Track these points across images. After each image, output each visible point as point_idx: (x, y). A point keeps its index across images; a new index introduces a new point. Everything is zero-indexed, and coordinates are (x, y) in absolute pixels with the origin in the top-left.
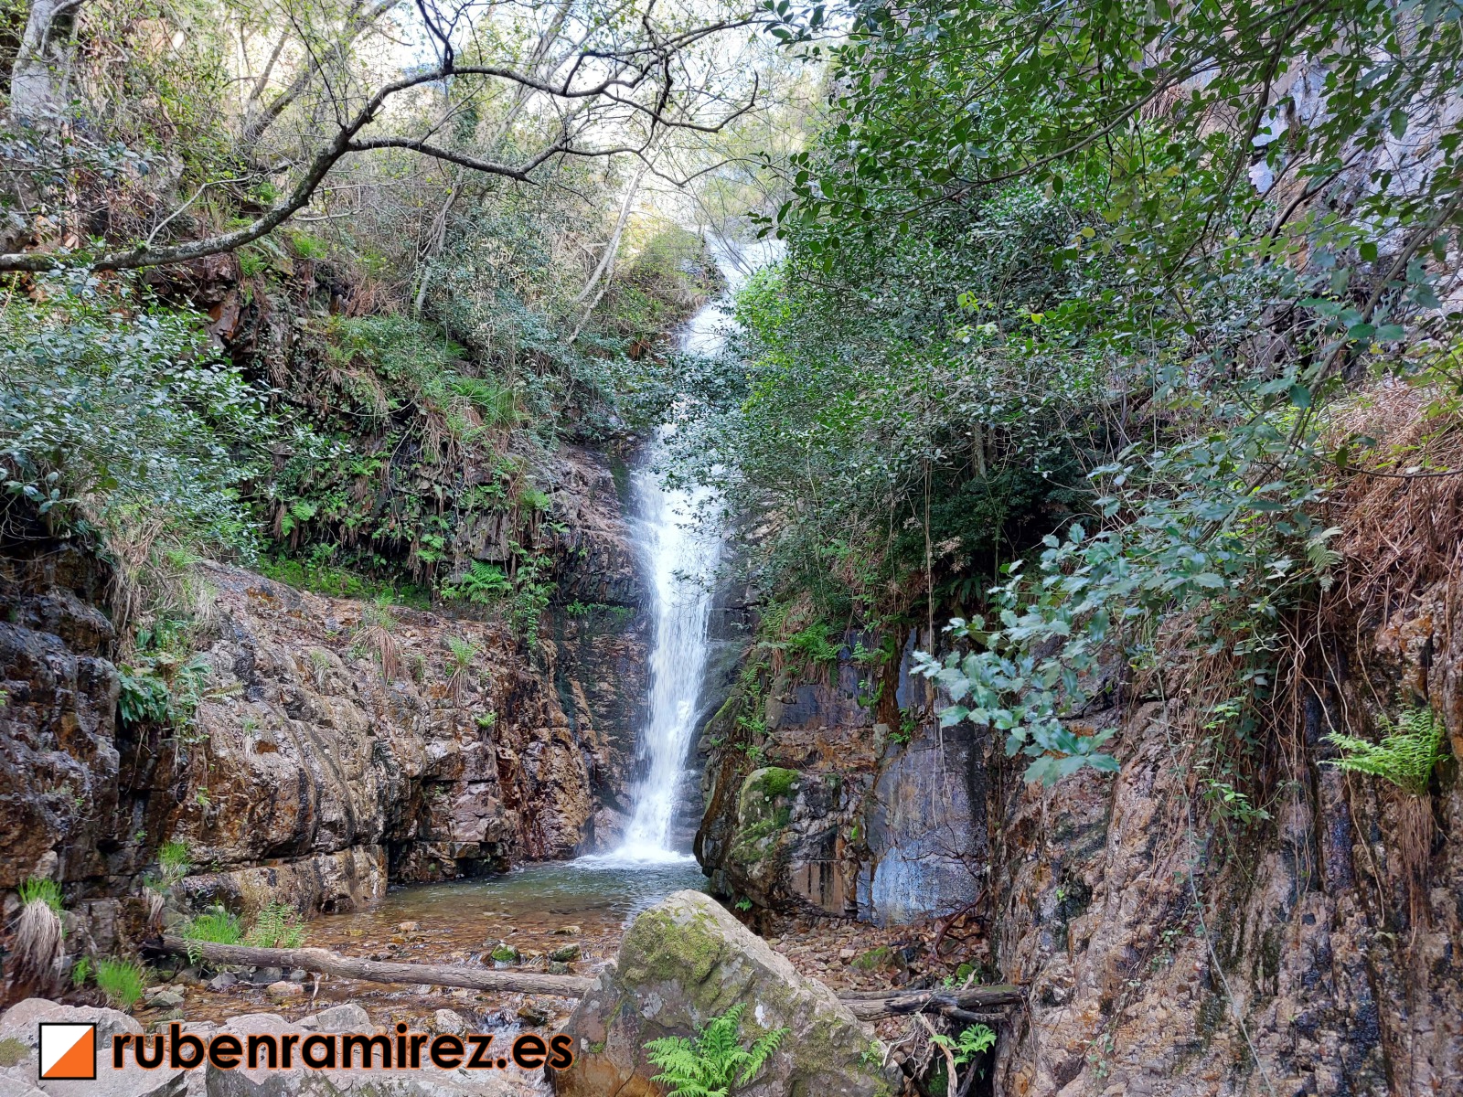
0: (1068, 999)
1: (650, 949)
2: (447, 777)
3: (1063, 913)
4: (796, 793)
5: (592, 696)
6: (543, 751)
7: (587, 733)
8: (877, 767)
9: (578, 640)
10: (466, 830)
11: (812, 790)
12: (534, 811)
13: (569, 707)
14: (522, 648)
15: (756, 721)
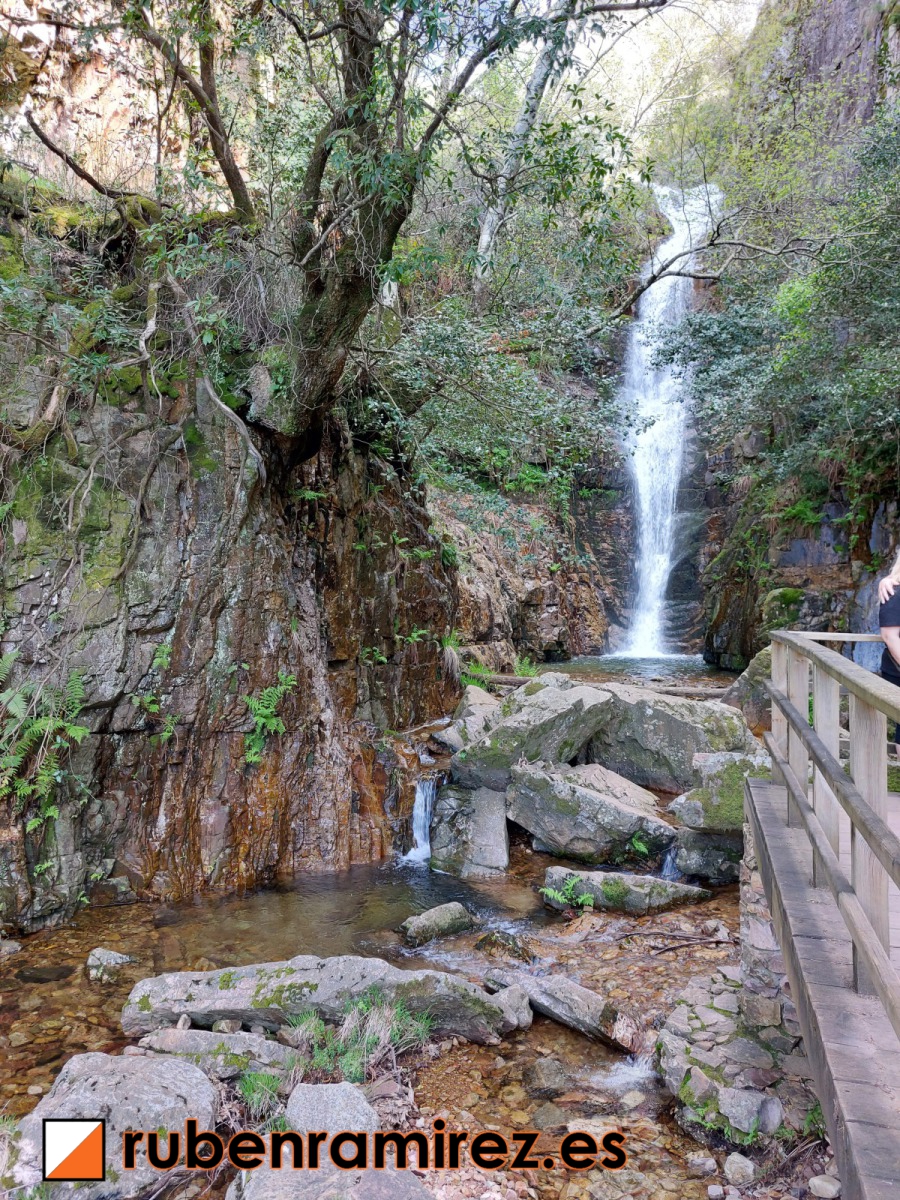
1: (767, 667)
2: (534, 602)
4: (803, 602)
5: (597, 552)
6: (576, 589)
7: (598, 577)
8: (855, 586)
9: (586, 516)
10: (547, 634)
11: (813, 601)
12: (574, 625)
14: (559, 521)
15: (758, 563)
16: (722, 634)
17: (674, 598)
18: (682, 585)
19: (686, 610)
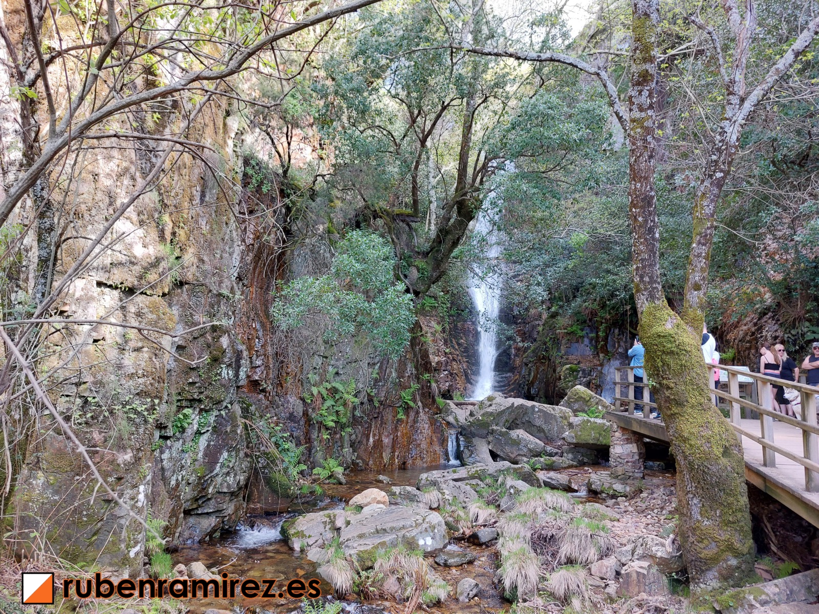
4: (580, 371)
6: (451, 363)
8: (602, 365)
9: (453, 324)
10: (443, 385)
11: (584, 371)
15: (554, 353)
17: (498, 371)
18: (503, 364)
19: (506, 377)
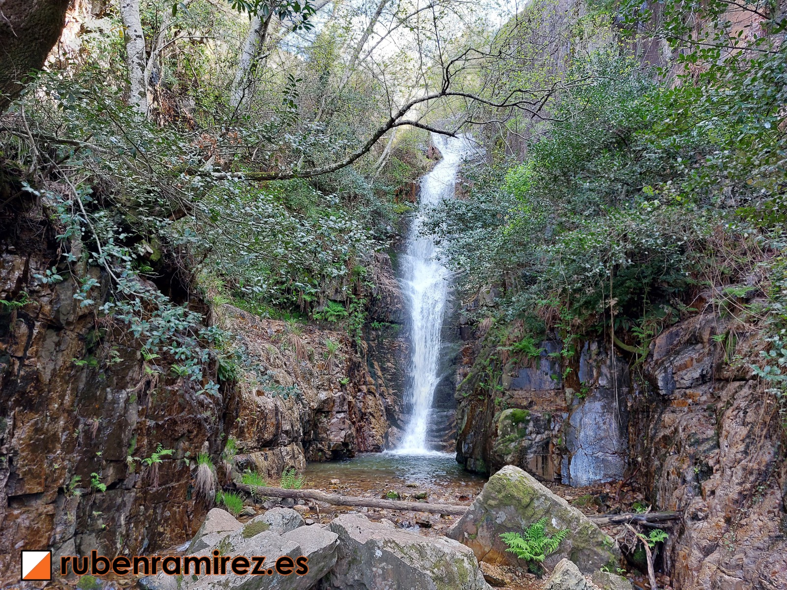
0: (706, 517)
1: (499, 492)
2: (326, 409)
3: (697, 478)
4: (528, 421)
5: (383, 369)
6: (364, 397)
7: (383, 389)
8: (569, 409)
9: (376, 342)
10: (335, 436)
11: (536, 420)
12: (361, 427)
13: (374, 375)
14: (354, 345)
15: (495, 386)
16: (468, 441)
17: (439, 407)
18: (444, 397)
19: (447, 416)
